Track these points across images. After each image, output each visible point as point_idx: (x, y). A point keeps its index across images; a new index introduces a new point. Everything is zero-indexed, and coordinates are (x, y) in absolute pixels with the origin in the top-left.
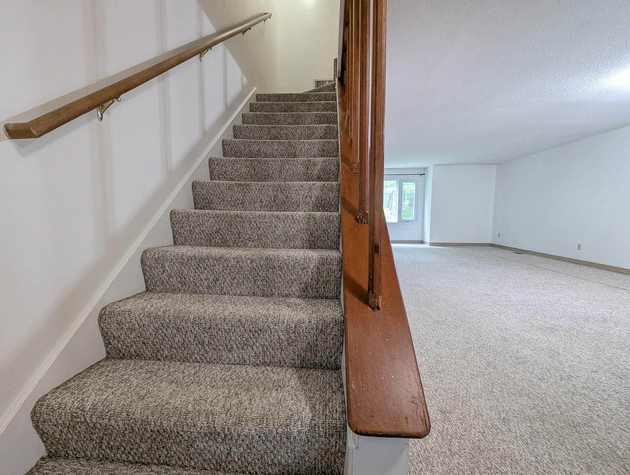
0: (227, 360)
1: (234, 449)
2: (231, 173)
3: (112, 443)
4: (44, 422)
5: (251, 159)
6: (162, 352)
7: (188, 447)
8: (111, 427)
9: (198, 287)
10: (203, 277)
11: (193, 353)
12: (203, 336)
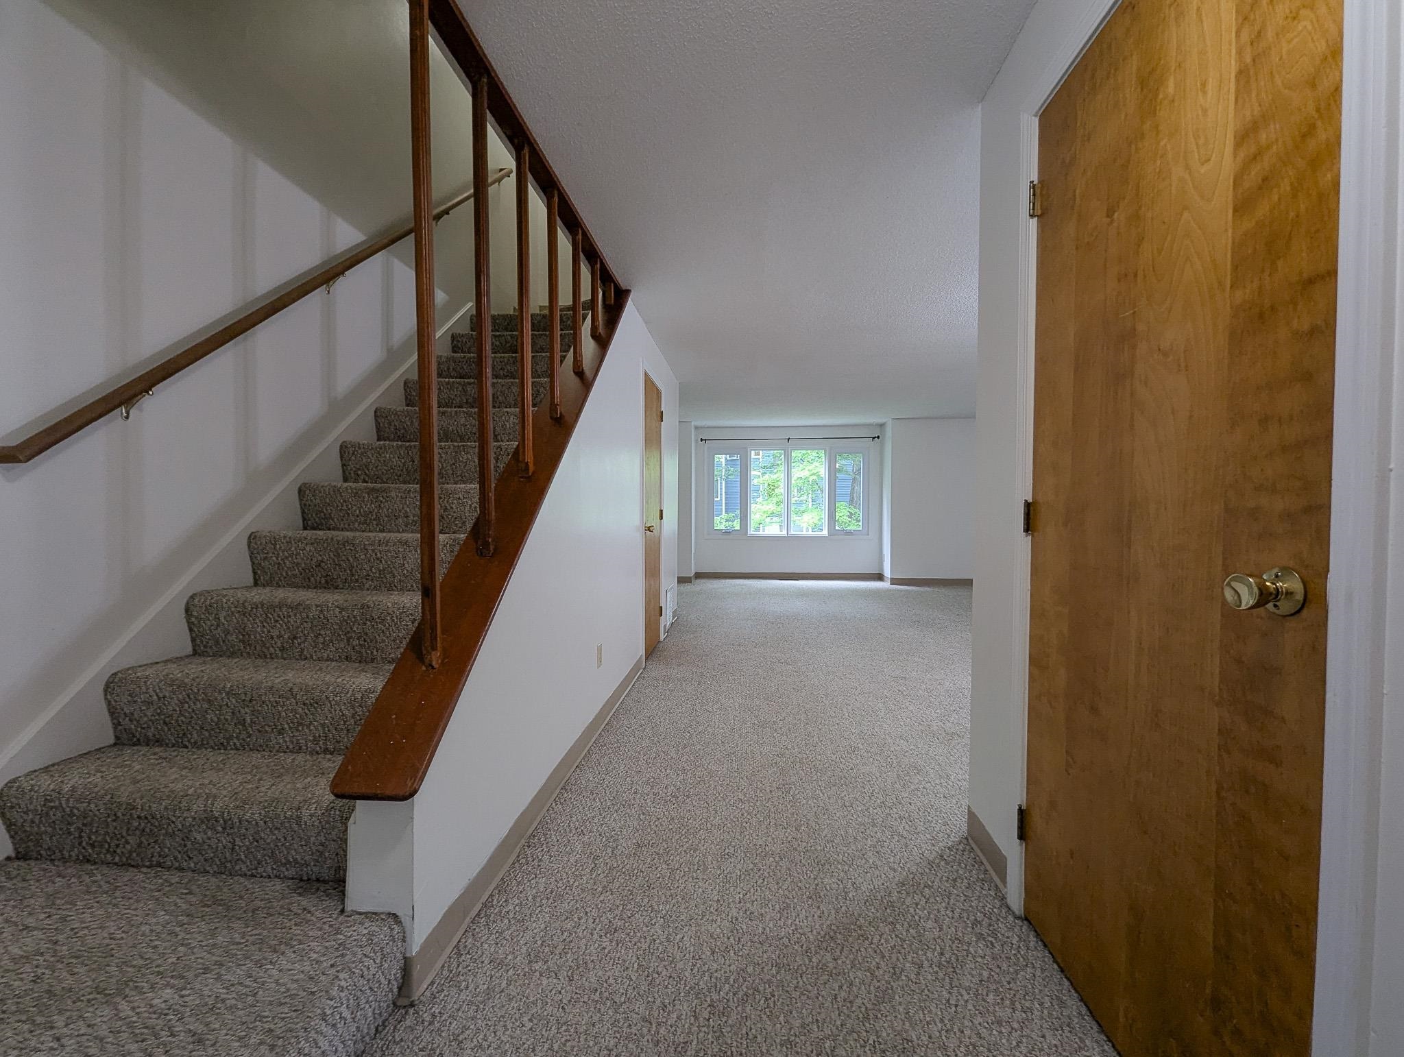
0: (277, 747)
1: (238, 842)
2: (376, 467)
3: (93, 837)
4: (12, 807)
5: (408, 444)
6: (189, 736)
7: (183, 840)
8: (91, 813)
9: (268, 648)
10: (275, 633)
11: (231, 737)
12: (242, 711)
